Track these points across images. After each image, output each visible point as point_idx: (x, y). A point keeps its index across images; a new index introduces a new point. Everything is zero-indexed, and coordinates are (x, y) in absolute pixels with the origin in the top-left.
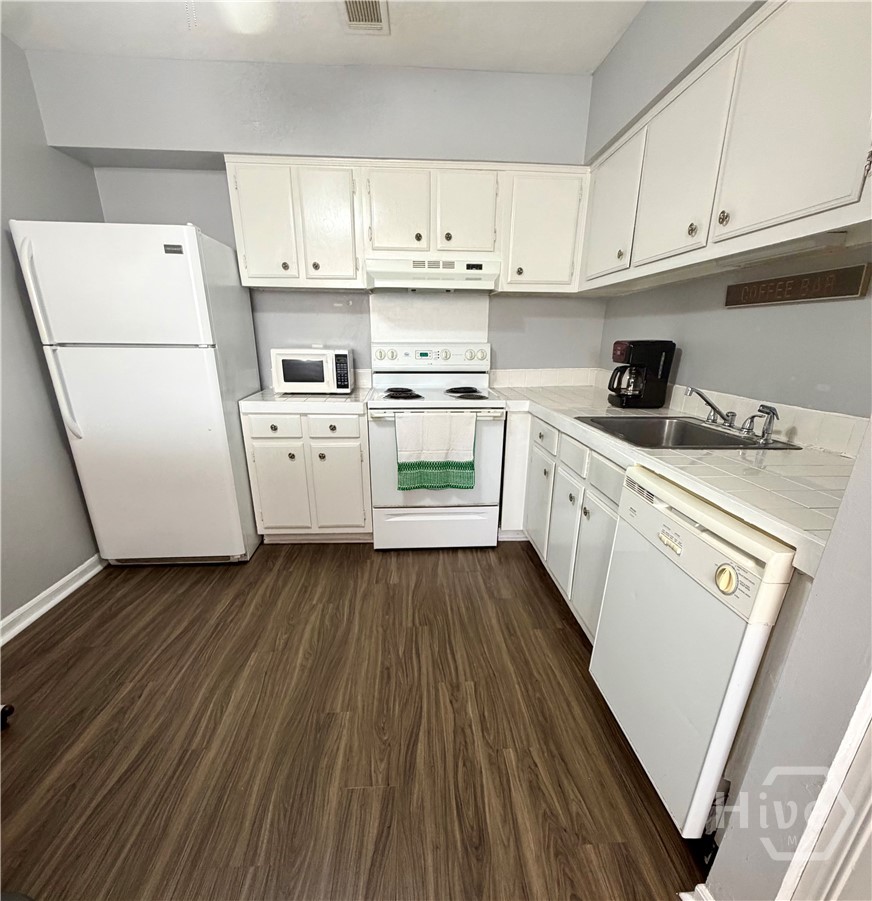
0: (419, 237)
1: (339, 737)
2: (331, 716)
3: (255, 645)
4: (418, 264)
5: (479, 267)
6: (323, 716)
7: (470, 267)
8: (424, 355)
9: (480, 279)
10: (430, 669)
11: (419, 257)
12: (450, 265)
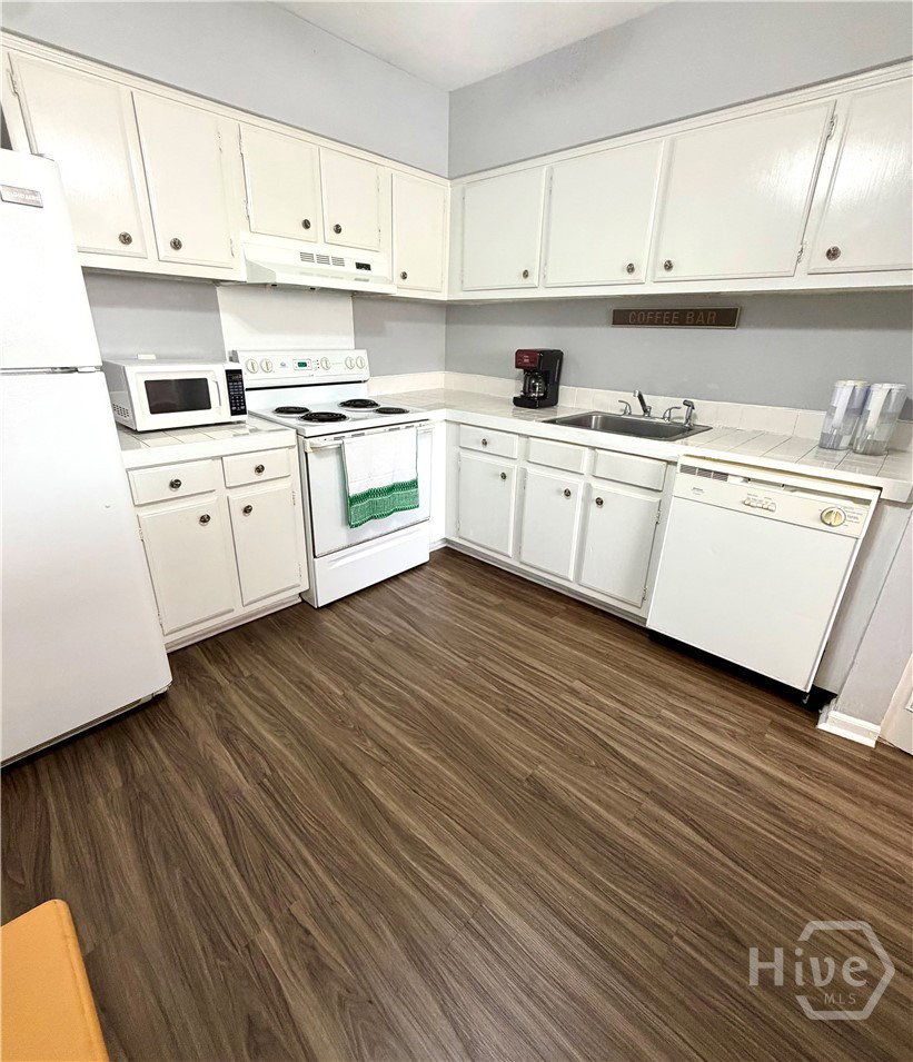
0: (306, 224)
1: (567, 791)
2: (531, 779)
3: (353, 775)
4: (306, 257)
5: (367, 267)
6: (526, 784)
7: (359, 266)
8: (302, 365)
9: (367, 280)
10: (538, 689)
11: (308, 249)
12: (339, 262)
